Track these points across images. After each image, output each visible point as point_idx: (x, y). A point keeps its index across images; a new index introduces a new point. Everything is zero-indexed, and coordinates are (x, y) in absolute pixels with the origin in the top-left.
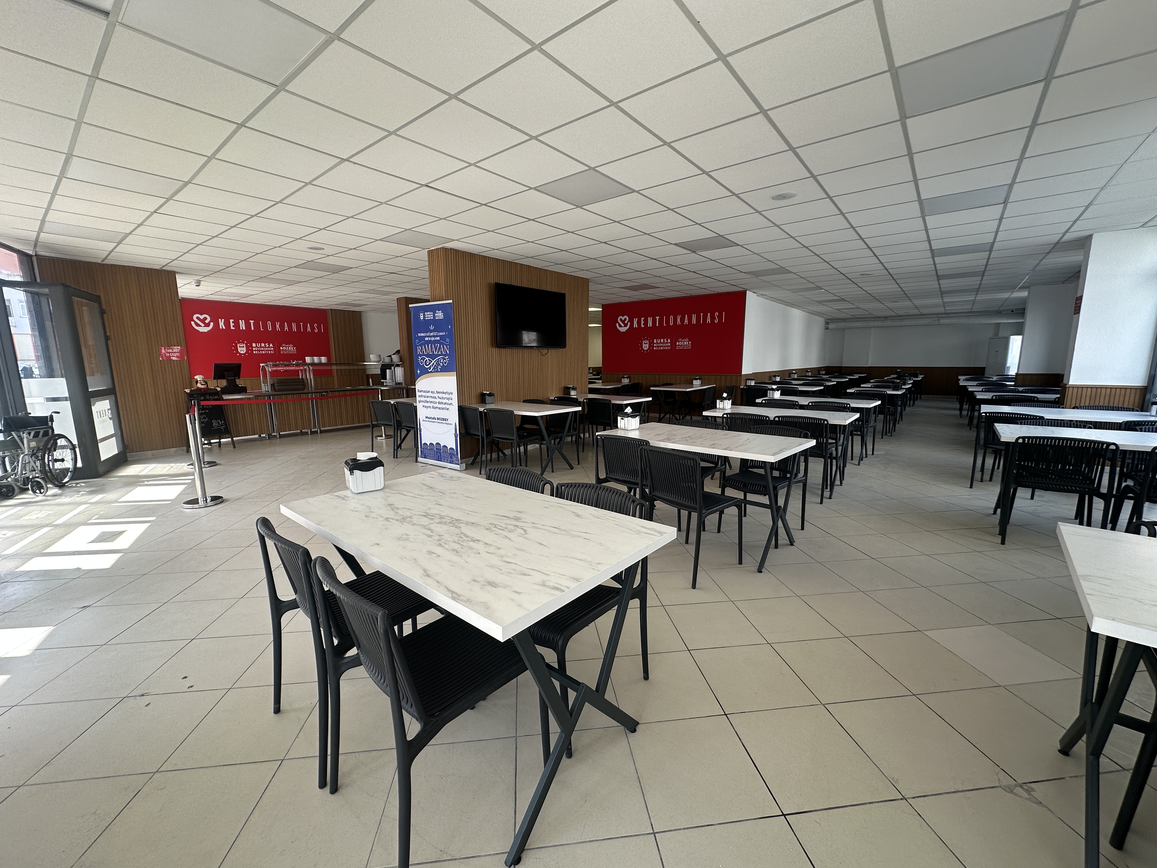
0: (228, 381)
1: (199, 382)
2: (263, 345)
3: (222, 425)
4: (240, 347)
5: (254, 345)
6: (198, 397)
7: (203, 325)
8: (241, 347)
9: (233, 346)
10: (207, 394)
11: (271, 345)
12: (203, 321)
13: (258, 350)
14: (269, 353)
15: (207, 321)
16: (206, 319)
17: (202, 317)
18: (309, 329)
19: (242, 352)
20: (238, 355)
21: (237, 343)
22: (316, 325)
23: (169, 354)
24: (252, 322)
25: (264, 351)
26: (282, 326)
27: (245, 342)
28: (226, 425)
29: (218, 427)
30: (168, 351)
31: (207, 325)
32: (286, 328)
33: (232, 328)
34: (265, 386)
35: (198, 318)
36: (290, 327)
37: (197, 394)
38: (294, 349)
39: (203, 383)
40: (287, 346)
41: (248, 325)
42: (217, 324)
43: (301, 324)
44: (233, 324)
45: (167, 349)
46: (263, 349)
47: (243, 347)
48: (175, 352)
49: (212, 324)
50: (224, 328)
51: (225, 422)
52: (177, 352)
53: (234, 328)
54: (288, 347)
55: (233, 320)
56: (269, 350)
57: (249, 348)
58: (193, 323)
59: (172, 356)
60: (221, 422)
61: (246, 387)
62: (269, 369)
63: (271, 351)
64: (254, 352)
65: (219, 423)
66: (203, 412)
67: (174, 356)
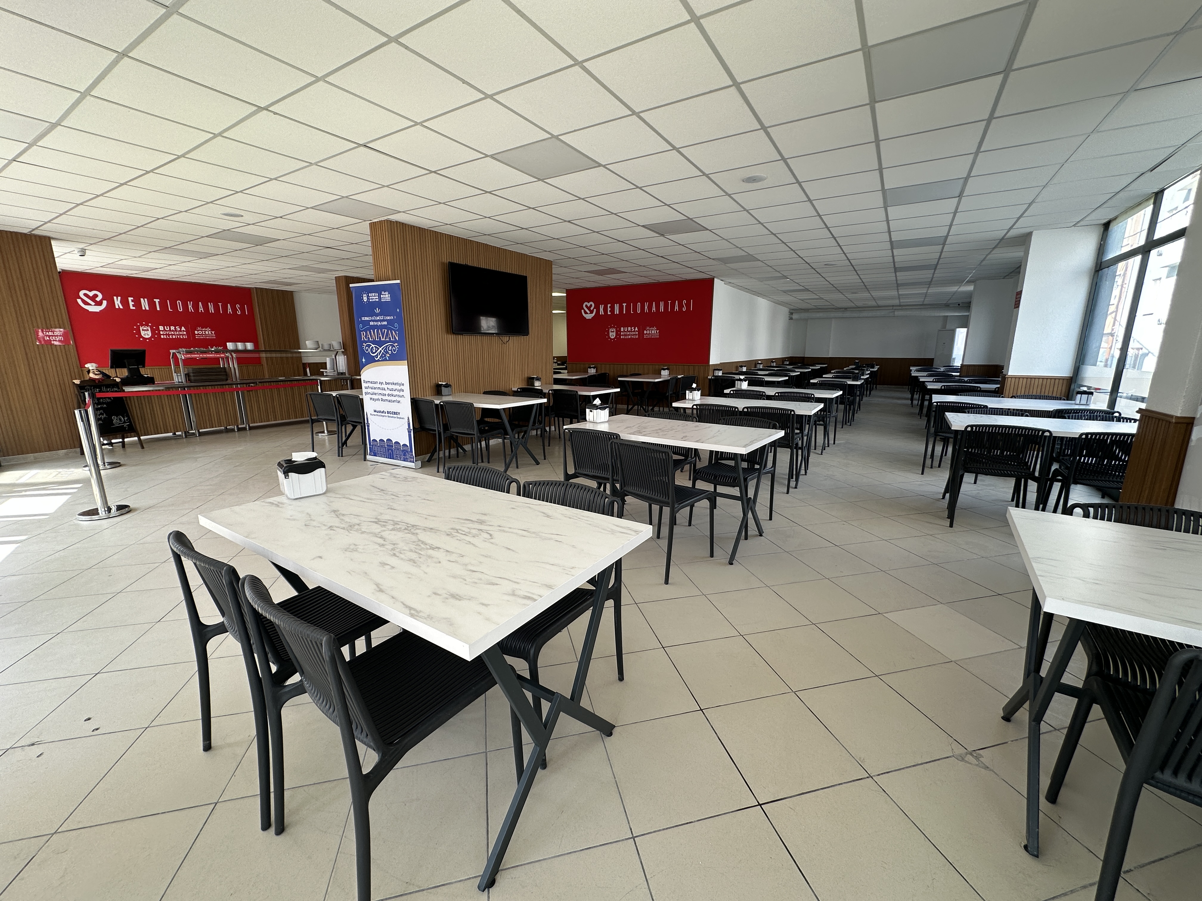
0: (130, 370)
1: (91, 371)
2: (172, 328)
3: (125, 422)
4: (143, 330)
5: (161, 328)
6: (91, 389)
7: (93, 303)
8: (145, 330)
9: (135, 329)
10: (103, 385)
11: (183, 329)
12: (93, 298)
13: (166, 334)
14: (181, 337)
15: (98, 299)
16: (96, 296)
17: (91, 294)
18: (230, 310)
19: (147, 337)
20: (141, 339)
21: (139, 326)
22: (238, 306)
23: (50, 338)
24: (157, 301)
25: (175, 335)
26: (196, 307)
27: (150, 324)
28: (130, 422)
29: (119, 424)
30: (47, 333)
31: (99, 303)
32: (201, 309)
33: (132, 308)
34: (177, 376)
35: (85, 295)
36: (206, 307)
37: (91, 386)
38: (212, 333)
39: (97, 373)
40: (204, 329)
41: (152, 304)
42: (111, 303)
43: (220, 304)
44: (133, 303)
45: (46, 331)
46: (173, 333)
47: (148, 330)
48: (57, 336)
49: (105, 302)
50: (121, 307)
51: (129, 418)
52: (60, 336)
53: (134, 308)
54: (205, 331)
55: (132, 298)
56: (181, 335)
57: (155, 332)
58: (79, 301)
59: (54, 340)
60: (124, 418)
61: (153, 377)
62: (181, 357)
63: (183, 335)
64: (162, 337)
65: (120, 420)
66: (99, 406)
67: (56, 341)
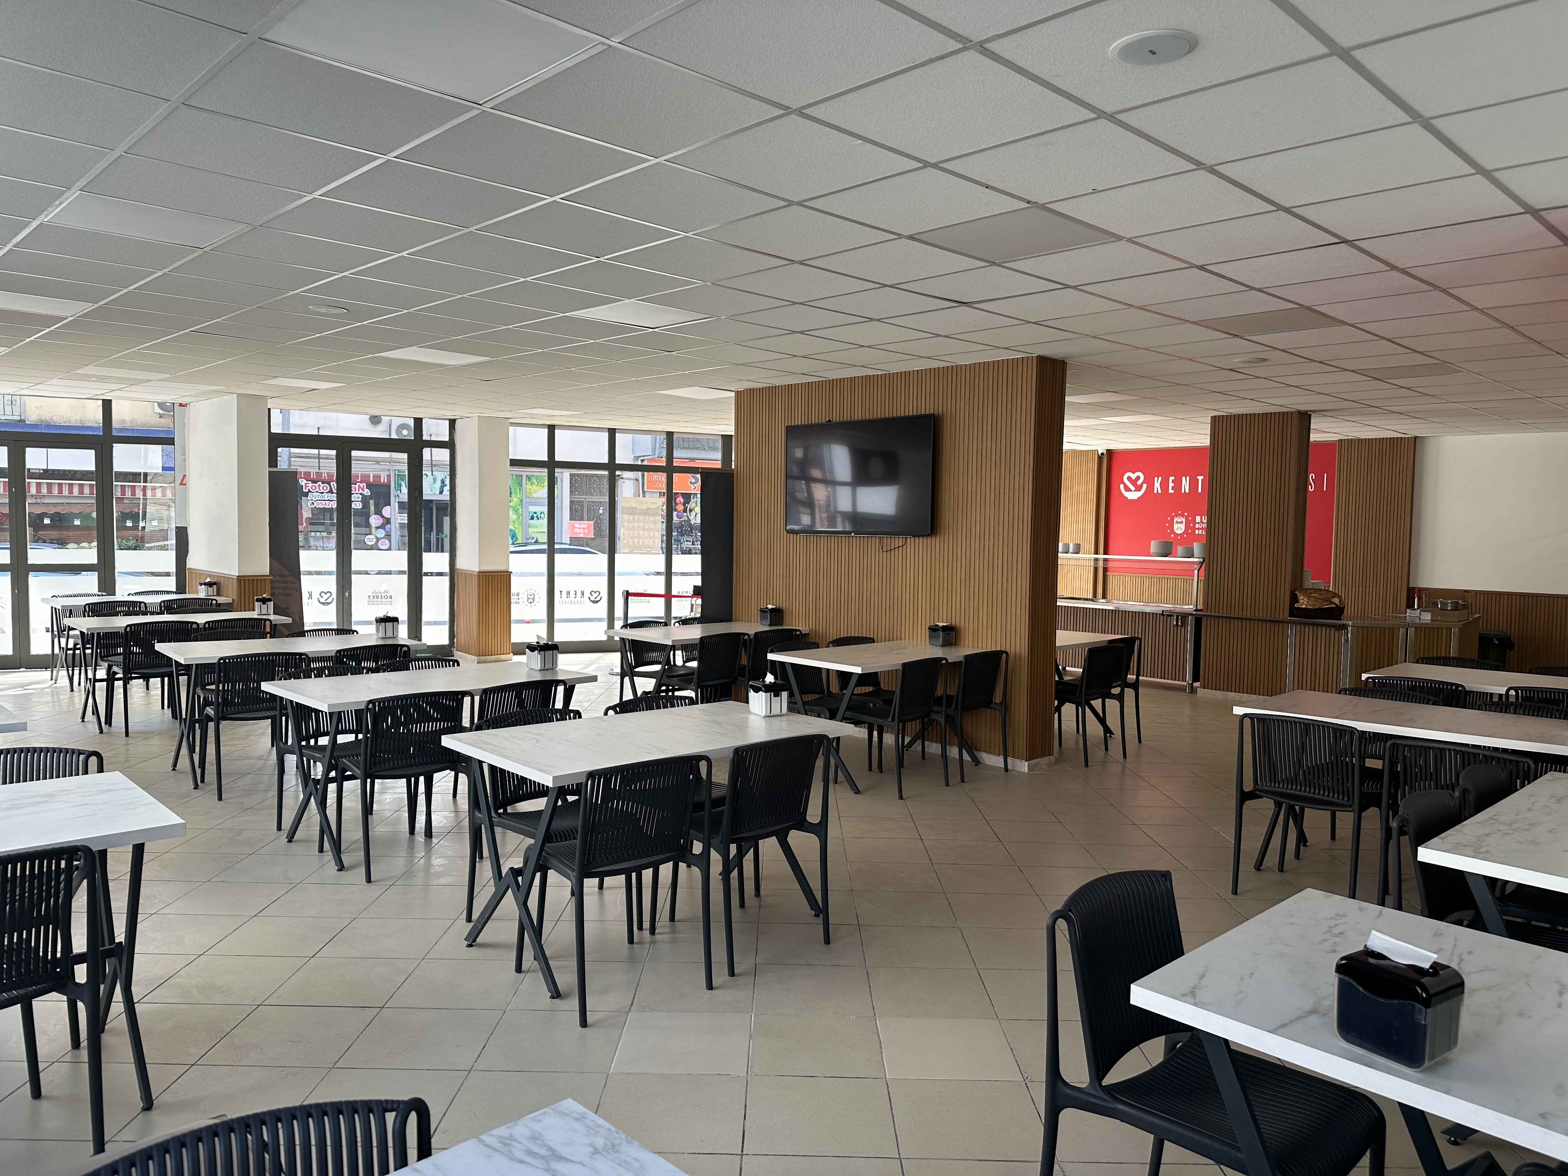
4: (1177, 522)
7: (1133, 488)
8: (1179, 522)
9: (1168, 522)
12: (1134, 482)
15: (1139, 483)
16: (1138, 478)
17: (1133, 476)
19: (1179, 532)
20: (1172, 535)
21: (1174, 516)
24: (1201, 478)
27: (1185, 514)
31: (1138, 488)
33: (1168, 492)
35: (1129, 478)
41: (1193, 484)
42: (1151, 486)
44: (1173, 485)
47: (1182, 522)
49: (1145, 486)
50: (1159, 492)
53: (1173, 491)
55: (1173, 478)
57: (1189, 525)
58: (1122, 486)
64: (1197, 532)
